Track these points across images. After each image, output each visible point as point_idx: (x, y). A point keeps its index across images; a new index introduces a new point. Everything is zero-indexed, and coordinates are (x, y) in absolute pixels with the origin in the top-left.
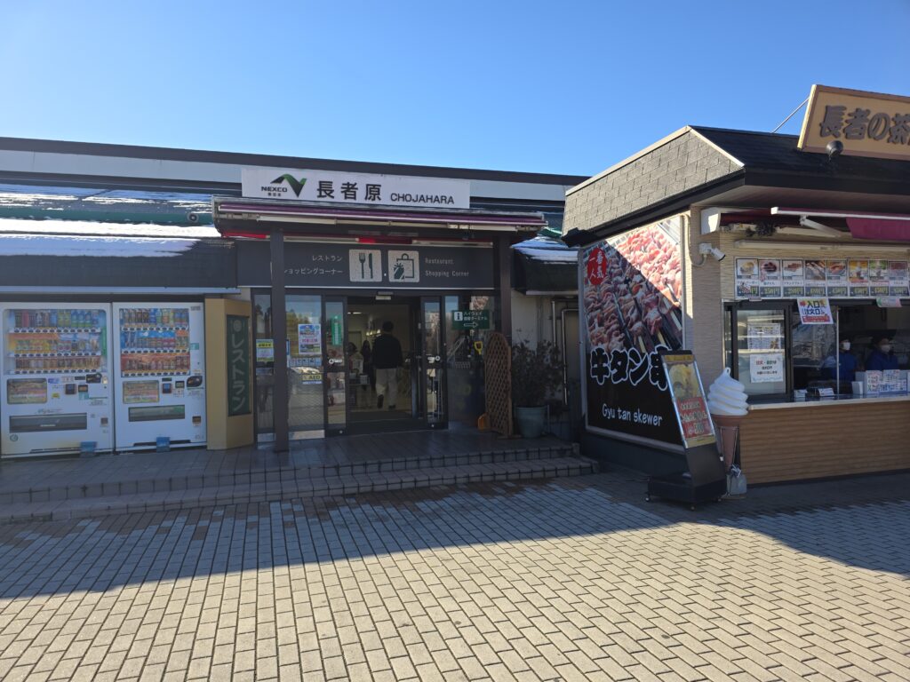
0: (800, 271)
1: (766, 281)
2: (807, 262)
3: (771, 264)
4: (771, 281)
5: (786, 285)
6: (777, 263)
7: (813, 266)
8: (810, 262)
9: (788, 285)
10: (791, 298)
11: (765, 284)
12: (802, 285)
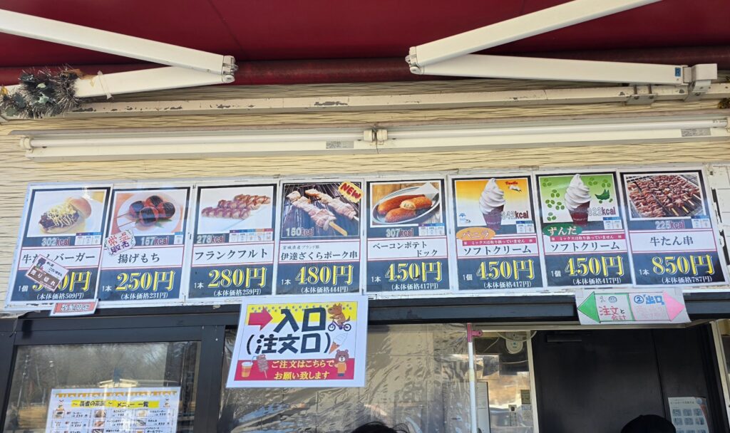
0: (260, 217)
1: (129, 252)
2: (288, 188)
3: (155, 200)
4: (149, 251)
5: (204, 262)
6: (177, 199)
7: (313, 199)
8: (302, 188)
9: (214, 262)
10: (217, 301)
11: (123, 259)
12: (267, 260)
